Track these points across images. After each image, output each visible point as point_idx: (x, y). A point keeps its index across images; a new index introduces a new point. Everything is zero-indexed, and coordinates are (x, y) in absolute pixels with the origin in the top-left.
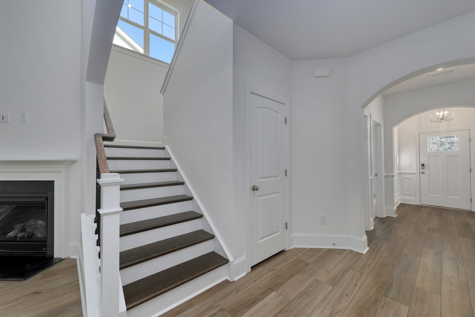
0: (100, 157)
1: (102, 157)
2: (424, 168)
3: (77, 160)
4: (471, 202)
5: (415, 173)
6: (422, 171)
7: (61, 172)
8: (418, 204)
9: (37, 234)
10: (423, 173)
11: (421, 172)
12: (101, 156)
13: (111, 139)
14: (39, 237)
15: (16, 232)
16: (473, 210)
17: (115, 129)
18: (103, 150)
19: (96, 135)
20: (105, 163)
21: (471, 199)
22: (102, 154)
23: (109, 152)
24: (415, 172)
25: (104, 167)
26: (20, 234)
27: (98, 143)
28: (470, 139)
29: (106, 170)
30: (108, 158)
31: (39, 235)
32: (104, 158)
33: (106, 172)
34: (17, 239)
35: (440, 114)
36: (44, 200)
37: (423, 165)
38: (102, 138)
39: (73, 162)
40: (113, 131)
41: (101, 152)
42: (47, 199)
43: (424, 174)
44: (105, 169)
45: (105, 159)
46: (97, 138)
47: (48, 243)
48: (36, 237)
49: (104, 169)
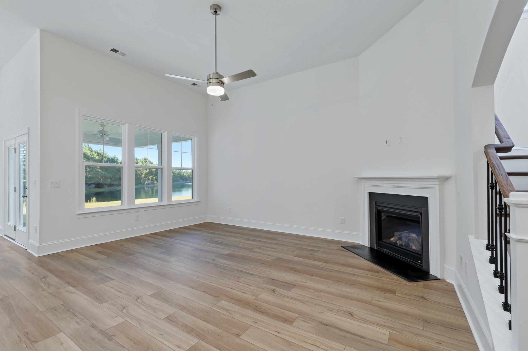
0: (498, 173)
1: (502, 173)
3: (451, 177)
7: (435, 189)
9: (412, 245)
12: (500, 172)
13: (508, 149)
14: (414, 249)
15: (396, 239)
17: (510, 136)
18: (501, 164)
19: (487, 147)
20: (508, 179)
22: (500, 169)
23: (509, 166)
25: (506, 185)
26: (398, 241)
27: (492, 157)
29: (511, 189)
30: (510, 174)
31: (414, 248)
32: (504, 174)
33: (511, 191)
34: (397, 245)
36: (419, 214)
38: (495, 149)
39: (447, 178)
40: (509, 139)
41: (498, 166)
42: (421, 214)
44: (509, 187)
45: (506, 175)
46: (489, 151)
47: (424, 257)
48: (411, 249)
49: (507, 187)
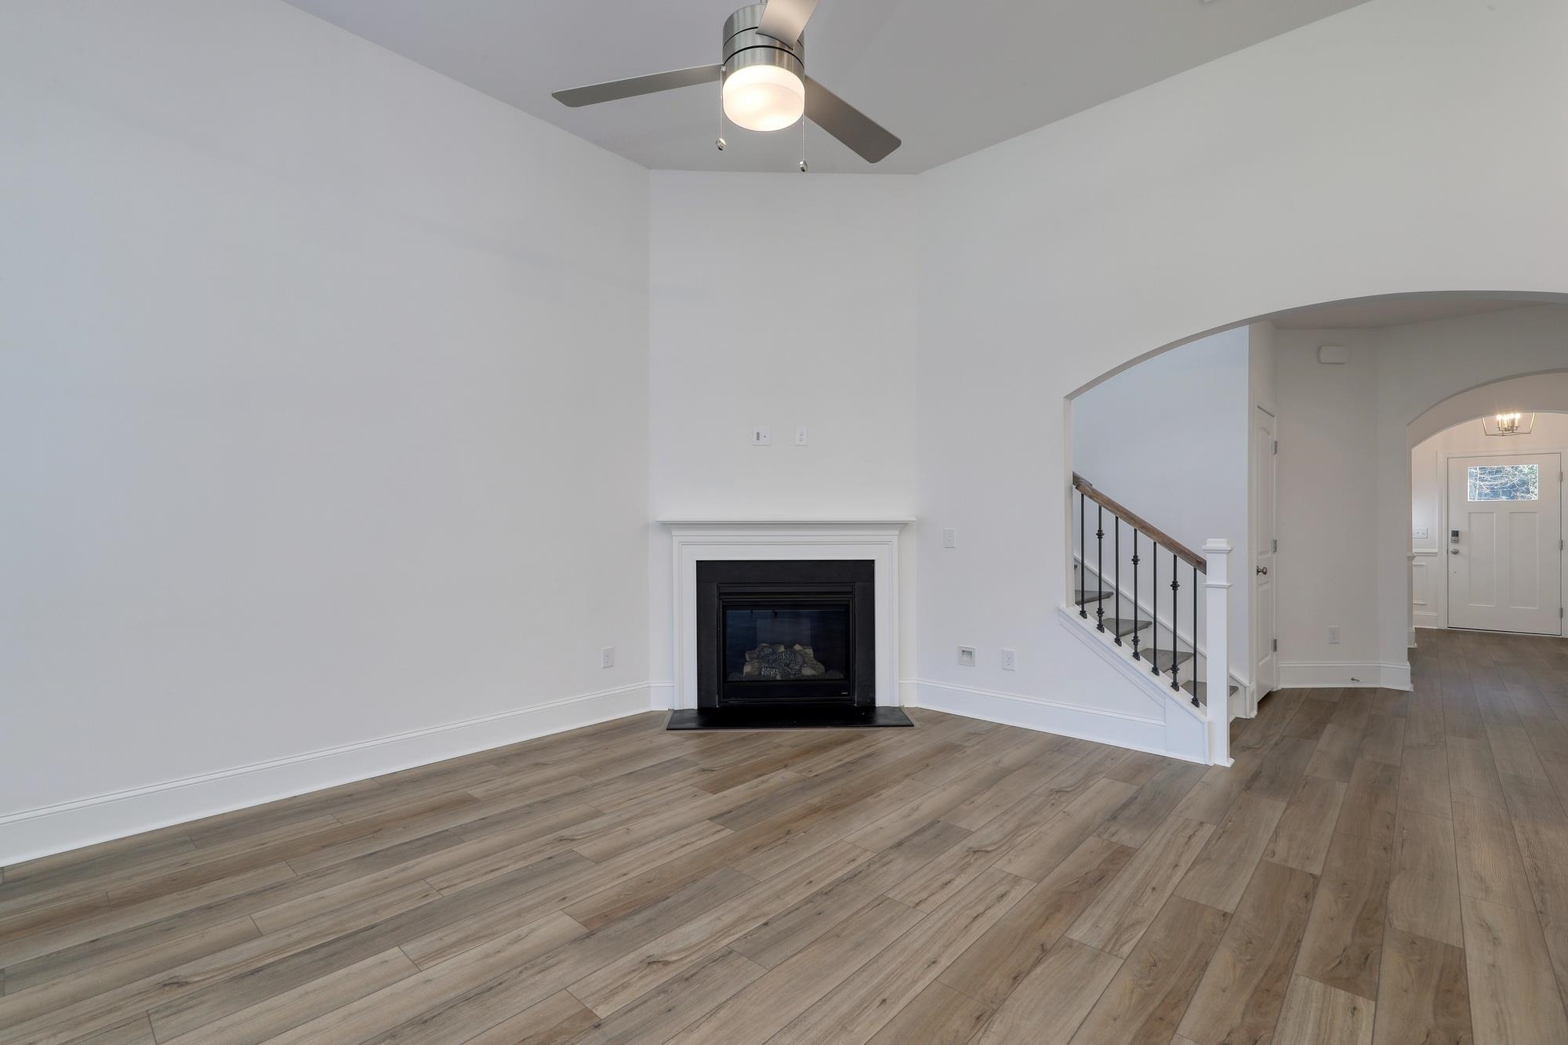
2: (1456, 542)
4: (1562, 616)
5: (1436, 553)
6: (1452, 547)
8: (1444, 627)
10: (1456, 553)
11: (1450, 550)
16: (1564, 636)
21: (1562, 610)
24: (1436, 550)
28: (1561, 473)
35: (1504, 418)
37: (1456, 534)
43: (1456, 555)
